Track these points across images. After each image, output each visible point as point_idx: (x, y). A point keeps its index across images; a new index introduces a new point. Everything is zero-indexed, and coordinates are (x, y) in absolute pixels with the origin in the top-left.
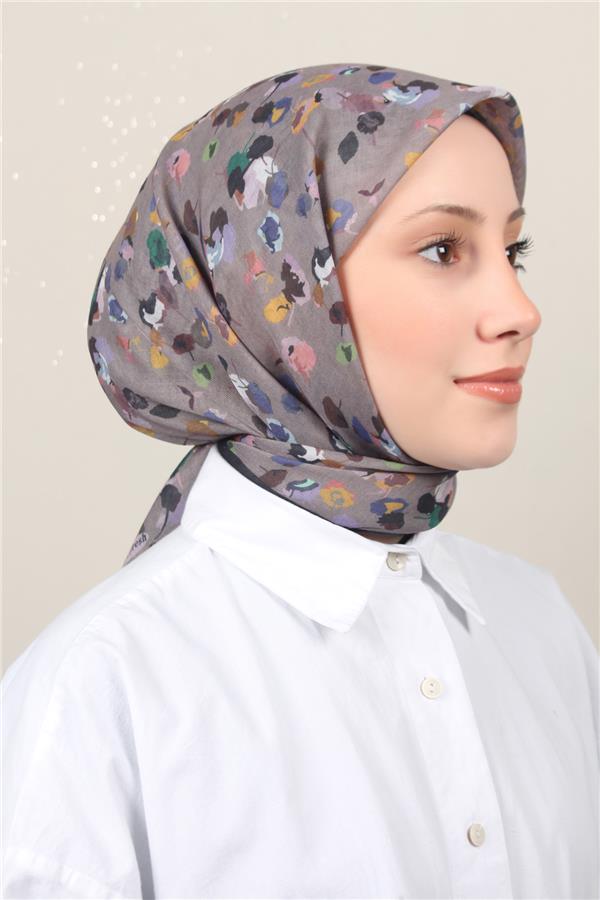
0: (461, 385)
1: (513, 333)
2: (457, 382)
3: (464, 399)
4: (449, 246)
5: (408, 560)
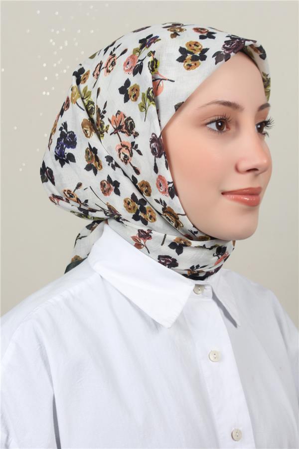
0: (225, 196)
1: (255, 170)
2: (223, 193)
3: (227, 202)
4: (223, 122)
5: (205, 288)
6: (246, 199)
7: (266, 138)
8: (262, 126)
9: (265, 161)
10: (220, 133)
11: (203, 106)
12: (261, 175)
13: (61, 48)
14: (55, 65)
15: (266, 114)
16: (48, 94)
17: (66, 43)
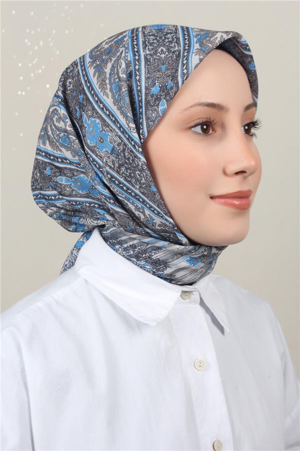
0: (214, 200)
1: (243, 172)
2: (212, 198)
3: (216, 207)
4: (209, 125)
5: (192, 294)
6: (236, 202)
7: (254, 139)
8: (249, 127)
9: (253, 163)
10: (205, 137)
11: (186, 109)
12: (250, 177)
13: (36, 48)
14: (30, 65)
15: (253, 115)
16: (24, 93)
17: (41, 44)
